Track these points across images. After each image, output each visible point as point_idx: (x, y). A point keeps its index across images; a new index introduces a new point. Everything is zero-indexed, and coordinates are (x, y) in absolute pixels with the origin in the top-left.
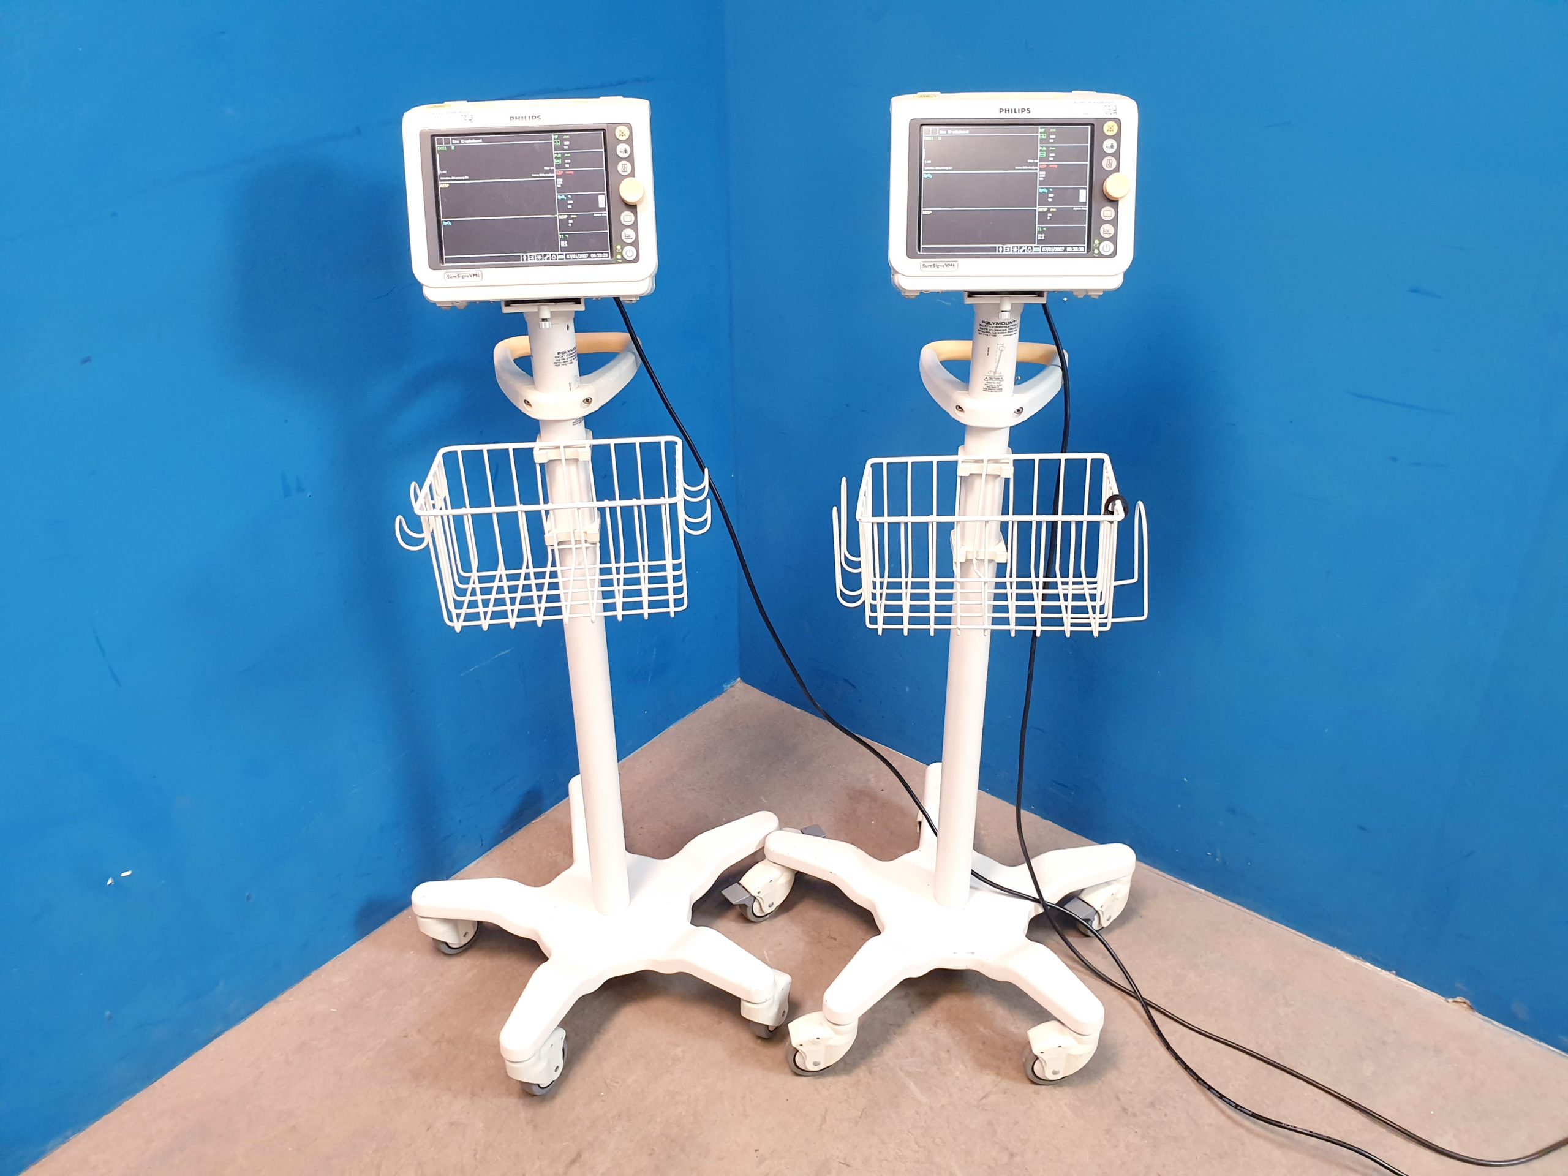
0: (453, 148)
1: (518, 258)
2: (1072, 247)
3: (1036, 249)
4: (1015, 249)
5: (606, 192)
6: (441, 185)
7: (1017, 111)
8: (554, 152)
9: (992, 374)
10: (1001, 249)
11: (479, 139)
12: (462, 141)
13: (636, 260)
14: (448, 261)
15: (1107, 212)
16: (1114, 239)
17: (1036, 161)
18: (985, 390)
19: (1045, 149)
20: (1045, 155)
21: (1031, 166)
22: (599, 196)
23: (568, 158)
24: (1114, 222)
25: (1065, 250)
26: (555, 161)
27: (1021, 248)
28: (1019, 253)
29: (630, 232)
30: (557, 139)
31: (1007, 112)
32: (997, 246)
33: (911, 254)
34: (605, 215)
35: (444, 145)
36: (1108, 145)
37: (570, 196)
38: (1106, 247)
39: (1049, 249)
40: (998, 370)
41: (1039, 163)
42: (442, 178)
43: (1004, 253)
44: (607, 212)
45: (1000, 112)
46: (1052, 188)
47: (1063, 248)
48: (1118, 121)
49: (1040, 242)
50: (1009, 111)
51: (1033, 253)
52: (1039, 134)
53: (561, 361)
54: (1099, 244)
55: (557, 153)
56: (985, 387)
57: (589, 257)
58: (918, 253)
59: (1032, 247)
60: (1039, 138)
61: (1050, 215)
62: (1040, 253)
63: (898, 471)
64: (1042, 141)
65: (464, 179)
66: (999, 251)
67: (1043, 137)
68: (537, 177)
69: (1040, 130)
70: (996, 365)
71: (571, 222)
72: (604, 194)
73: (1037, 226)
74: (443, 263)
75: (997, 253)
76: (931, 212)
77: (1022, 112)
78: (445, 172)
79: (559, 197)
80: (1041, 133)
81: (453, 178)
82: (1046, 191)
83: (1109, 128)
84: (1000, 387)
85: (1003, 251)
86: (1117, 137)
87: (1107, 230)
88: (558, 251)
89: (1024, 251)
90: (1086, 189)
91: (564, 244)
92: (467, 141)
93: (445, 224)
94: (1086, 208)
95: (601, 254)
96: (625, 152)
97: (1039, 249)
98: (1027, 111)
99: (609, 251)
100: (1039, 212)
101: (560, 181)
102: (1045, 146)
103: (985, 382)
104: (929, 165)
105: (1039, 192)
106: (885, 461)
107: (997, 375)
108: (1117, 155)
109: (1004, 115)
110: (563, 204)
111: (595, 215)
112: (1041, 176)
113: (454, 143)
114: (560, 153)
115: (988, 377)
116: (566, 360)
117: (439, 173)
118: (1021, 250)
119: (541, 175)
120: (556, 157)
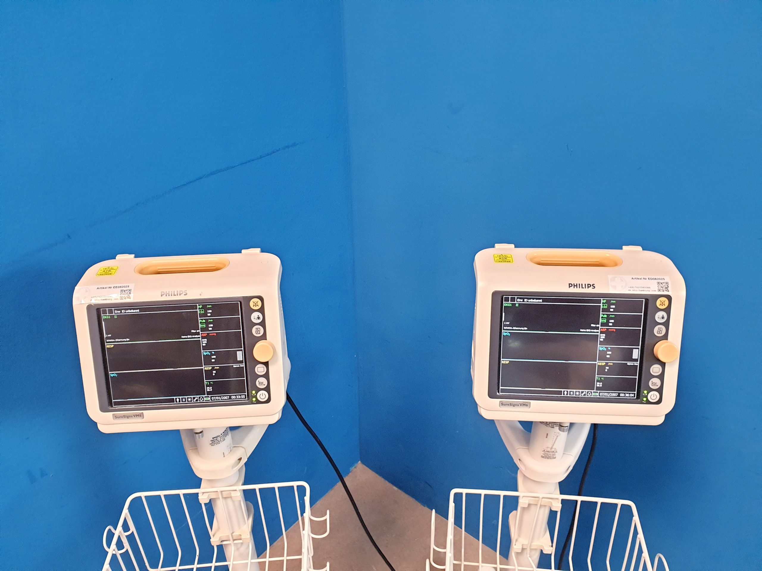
0: (116, 317)
1: (172, 401)
2: (624, 393)
3: (595, 394)
4: (577, 393)
5: (243, 349)
6: (108, 346)
7: (584, 286)
8: (199, 318)
9: (549, 449)
10: (566, 393)
11: (137, 309)
12: (123, 311)
13: (268, 401)
14: (117, 404)
15: (656, 369)
16: (660, 390)
17: (597, 326)
18: (542, 457)
19: (605, 316)
20: (605, 321)
21: (594, 329)
22: (238, 352)
23: (211, 323)
24: (661, 377)
25: (619, 396)
26: (200, 326)
27: (582, 392)
28: (580, 396)
29: (263, 380)
30: (201, 308)
31: (575, 287)
32: (563, 390)
33: (492, 395)
34: (243, 366)
35: (108, 314)
36: (659, 316)
37: (213, 353)
38: (653, 396)
39: (606, 394)
40: (554, 447)
41: (600, 327)
42: (108, 341)
43: (568, 395)
44: (244, 364)
45: (570, 287)
46: (610, 347)
47: (617, 394)
48: (669, 298)
49: (598, 388)
50: (577, 286)
51: (592, 396)
52: (601, 305)
53: (216, 442)
54: (648, 393)
55: (202, 320)
56: (543, 455)
57: (230, 398)
58: (498, 394)
59: (591, 392)
60: (601, 307)
61: (607, 368)
62: (598, 397)
63: (473, 499)
64: (604, 310)
65: (126, 341)
66: (564, 394)
67: (605, 307)
68: (185, 338)
69: (602, 301)
70: (553, 444)
71: (214, 372)
72: (242, 350)
73: (596, 376)
74: (112, 406)
75: (562, 395)
76: (508, 362)
77: (588, 287)
78: (110, 335)
79: (204, 353)
80: (603, 303)
81: (117, 340)
82: (605, 349)
83: (662, 303)
84: (554, 456)
85: (567, 394)
86: (668, 310)
87: (654, 383)
88: (205, 394)
89: (585, 395)
90: (638, 348)
91: (209, 389)
92: (127, 311)
93: (112, 375)
94: (637, 364)
95: (239, 396)
96: (258, 319)
97: (598, 394)
98: (592, 287)
99: (246, 394)
100: (598, 366)
101: (205, 341)
102: (606, 314)
103: (543, 453)
104: (508, 326)
105: (599, 350)
106: (464, 491)
107: (553, 450)
108: (666, 324)
109: (573, 290)
110: (208, 359)
111: (234, 366)
112: (601, 337)
113: (116, 313)
114: (204, 319)
115: (546, 450)
116: (220, 440)
117: (105, 337)
118: (583, 394)
119: (189, 336)
120: (201, 323)
